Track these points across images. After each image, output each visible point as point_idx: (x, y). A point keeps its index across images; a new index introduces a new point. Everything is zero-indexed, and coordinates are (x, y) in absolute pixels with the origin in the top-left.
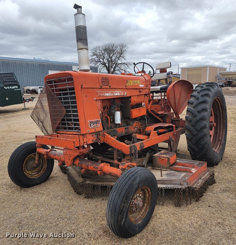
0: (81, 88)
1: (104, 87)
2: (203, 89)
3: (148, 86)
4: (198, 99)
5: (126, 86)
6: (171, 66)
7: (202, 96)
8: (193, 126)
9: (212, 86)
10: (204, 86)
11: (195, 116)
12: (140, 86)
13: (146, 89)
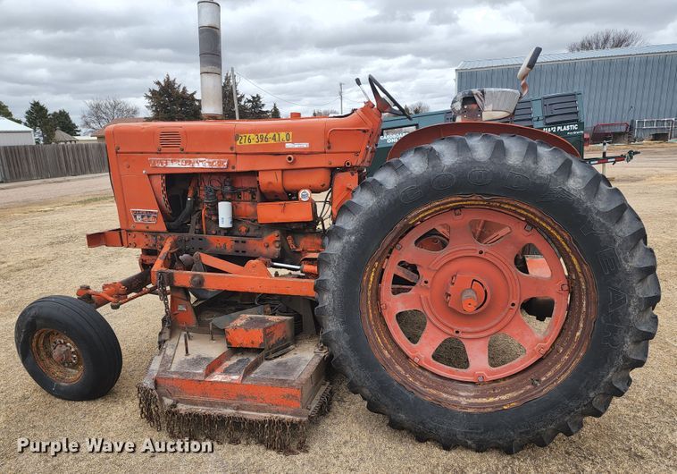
0: (117, 153)
1: (164, 150)
5: (232, 148)
12: (288, 145)
13: (325, 153)
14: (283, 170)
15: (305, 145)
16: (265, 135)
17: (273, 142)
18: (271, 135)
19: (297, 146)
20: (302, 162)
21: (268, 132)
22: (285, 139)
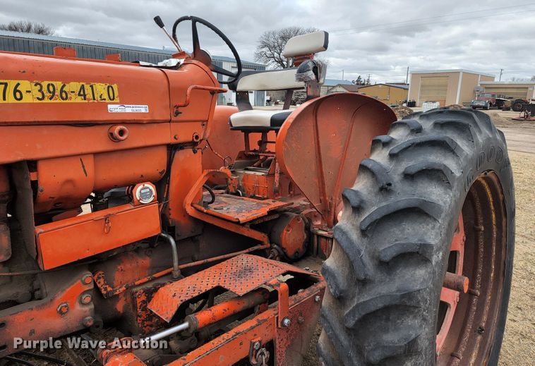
2: (419, 138)
3: (180, 110)
4: (385, 189)
6: (326, 47)
7: (409, 177)
8: (349, 331)
9: (461, 128)
10: (427, 125)
11: (364, 283)
12: (114, 108)
13: (170, 121)
14: (96, 154)
15: (143, 109)
16: (58, 85)
17: (79, 100)
18: (74, 86)
19: (129, 109)
20: (134, 138)
21: (66, 79)
22: (105, 96)
